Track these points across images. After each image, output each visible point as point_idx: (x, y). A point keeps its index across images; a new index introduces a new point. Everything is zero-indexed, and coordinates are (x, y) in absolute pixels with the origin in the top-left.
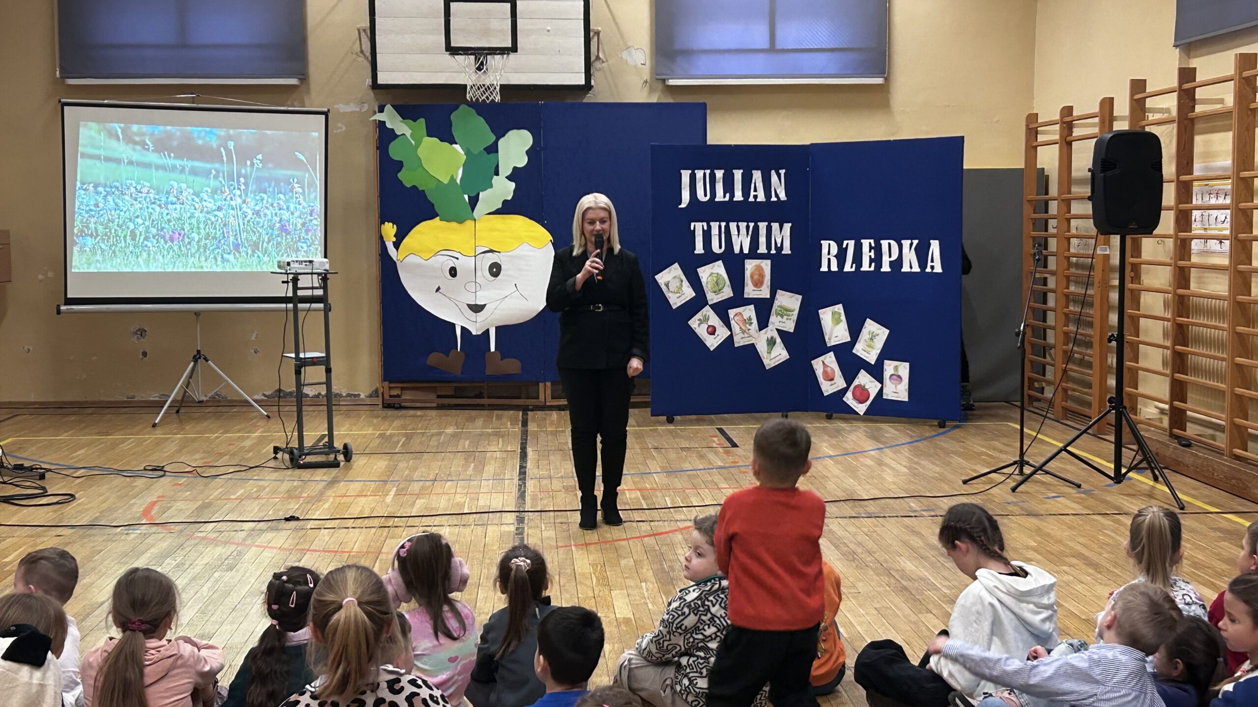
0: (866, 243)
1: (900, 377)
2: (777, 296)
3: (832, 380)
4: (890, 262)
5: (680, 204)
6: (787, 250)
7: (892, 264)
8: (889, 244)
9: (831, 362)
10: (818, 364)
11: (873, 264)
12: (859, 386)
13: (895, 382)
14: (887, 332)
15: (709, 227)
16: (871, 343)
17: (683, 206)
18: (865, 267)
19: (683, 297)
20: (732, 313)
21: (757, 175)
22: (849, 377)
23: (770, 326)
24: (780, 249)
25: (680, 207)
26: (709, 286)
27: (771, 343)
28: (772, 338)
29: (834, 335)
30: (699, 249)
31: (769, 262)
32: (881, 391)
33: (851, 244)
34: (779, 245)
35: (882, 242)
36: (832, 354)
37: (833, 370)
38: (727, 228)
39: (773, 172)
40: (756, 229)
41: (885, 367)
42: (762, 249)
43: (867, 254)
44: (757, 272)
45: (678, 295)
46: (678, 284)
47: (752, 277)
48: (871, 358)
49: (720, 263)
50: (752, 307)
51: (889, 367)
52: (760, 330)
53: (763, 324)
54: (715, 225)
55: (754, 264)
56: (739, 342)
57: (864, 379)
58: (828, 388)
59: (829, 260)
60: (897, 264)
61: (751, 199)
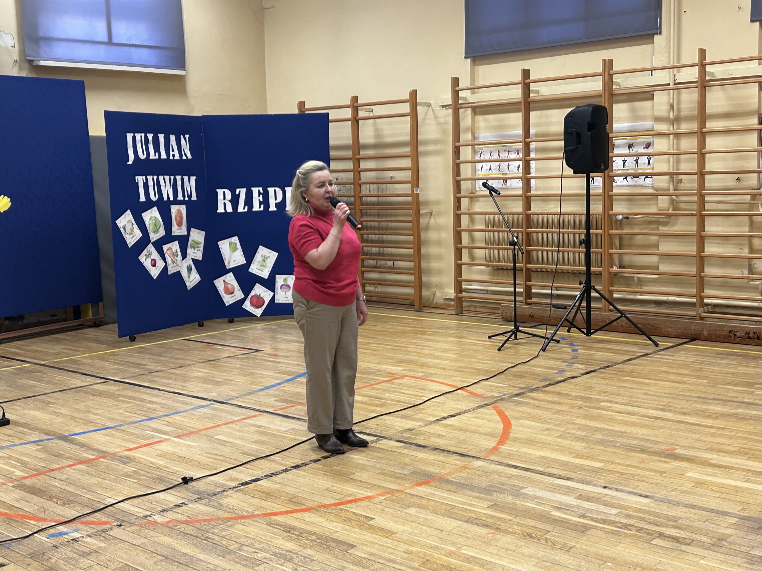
0: (255, 191)
1: (288, 286)
2: (191, 233)
3: (232, 293)
4: (276, 204)
5: (128, 161)
6: (194, 198)
7: (277, 204)
8: (275, 191)
9: (232, 280)
10: (219, 283)
11: (262, 206)
12: (255, 296)
13: (285, 290)
14: (276, 254)
15: (147, 179)
16: (264, 264)
17: (130, 162)
18: (256, 208)
19: (135, 238)
20: (165, 247)
21: (173, 138)
22: (246, 290)
23: (189, 257)
24: (190, 196)
25: (128, 163)
26: (151, 228)
27: (189, 269)
28: (190, 265)
29: (232, 260)
30: (143, 199)
31: (184, 207)
32: (273, 298)
33: (243, 192)
34: (189, 194)
35: (269, 189)
36: (231, 274)
37: (233, 287)
38: (158, 180)
39: (182, 136)
40: (175, 180)
41: (277, 280)
42: (180, 197)
43: (257, 198)
44: (179, 215)
45: (132, 236)
46: (131, 227)
47: (176, 219)
48: (265, 275)
49: (155, 208)
50: (176, 242)
51: (280, 279)
52: (183, 259)
53: (184, 256)
54: (150, 178)
55: (176, 208)
56: (171, 270)
57: (259, 290)
58: (228, 300)
59: (225, 204)
60: (282, 205)
61: (171, 158)
